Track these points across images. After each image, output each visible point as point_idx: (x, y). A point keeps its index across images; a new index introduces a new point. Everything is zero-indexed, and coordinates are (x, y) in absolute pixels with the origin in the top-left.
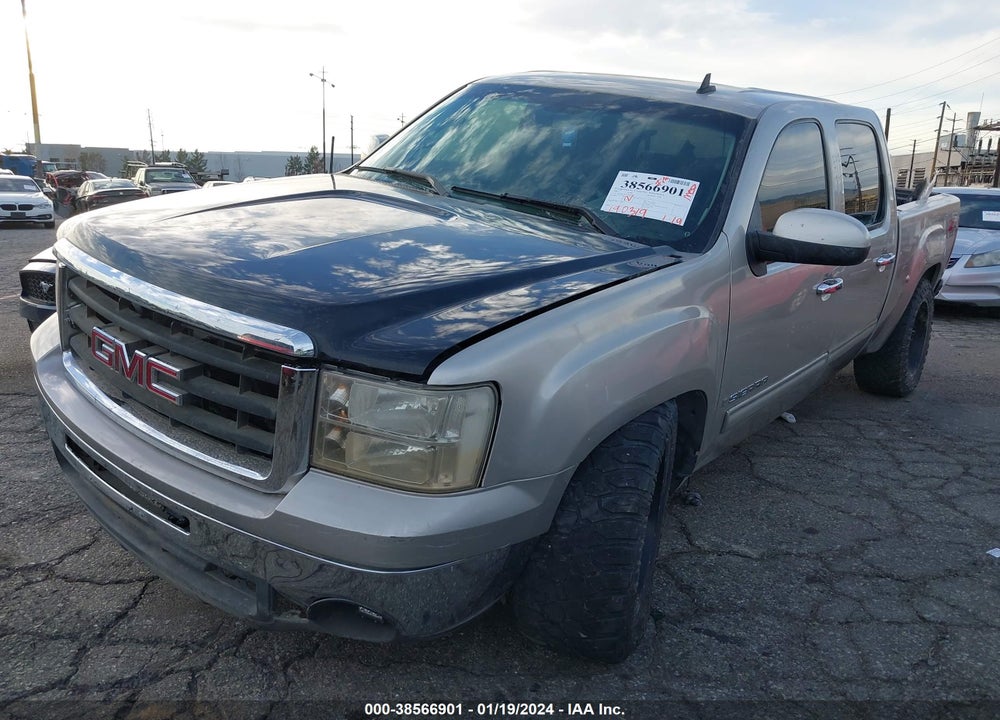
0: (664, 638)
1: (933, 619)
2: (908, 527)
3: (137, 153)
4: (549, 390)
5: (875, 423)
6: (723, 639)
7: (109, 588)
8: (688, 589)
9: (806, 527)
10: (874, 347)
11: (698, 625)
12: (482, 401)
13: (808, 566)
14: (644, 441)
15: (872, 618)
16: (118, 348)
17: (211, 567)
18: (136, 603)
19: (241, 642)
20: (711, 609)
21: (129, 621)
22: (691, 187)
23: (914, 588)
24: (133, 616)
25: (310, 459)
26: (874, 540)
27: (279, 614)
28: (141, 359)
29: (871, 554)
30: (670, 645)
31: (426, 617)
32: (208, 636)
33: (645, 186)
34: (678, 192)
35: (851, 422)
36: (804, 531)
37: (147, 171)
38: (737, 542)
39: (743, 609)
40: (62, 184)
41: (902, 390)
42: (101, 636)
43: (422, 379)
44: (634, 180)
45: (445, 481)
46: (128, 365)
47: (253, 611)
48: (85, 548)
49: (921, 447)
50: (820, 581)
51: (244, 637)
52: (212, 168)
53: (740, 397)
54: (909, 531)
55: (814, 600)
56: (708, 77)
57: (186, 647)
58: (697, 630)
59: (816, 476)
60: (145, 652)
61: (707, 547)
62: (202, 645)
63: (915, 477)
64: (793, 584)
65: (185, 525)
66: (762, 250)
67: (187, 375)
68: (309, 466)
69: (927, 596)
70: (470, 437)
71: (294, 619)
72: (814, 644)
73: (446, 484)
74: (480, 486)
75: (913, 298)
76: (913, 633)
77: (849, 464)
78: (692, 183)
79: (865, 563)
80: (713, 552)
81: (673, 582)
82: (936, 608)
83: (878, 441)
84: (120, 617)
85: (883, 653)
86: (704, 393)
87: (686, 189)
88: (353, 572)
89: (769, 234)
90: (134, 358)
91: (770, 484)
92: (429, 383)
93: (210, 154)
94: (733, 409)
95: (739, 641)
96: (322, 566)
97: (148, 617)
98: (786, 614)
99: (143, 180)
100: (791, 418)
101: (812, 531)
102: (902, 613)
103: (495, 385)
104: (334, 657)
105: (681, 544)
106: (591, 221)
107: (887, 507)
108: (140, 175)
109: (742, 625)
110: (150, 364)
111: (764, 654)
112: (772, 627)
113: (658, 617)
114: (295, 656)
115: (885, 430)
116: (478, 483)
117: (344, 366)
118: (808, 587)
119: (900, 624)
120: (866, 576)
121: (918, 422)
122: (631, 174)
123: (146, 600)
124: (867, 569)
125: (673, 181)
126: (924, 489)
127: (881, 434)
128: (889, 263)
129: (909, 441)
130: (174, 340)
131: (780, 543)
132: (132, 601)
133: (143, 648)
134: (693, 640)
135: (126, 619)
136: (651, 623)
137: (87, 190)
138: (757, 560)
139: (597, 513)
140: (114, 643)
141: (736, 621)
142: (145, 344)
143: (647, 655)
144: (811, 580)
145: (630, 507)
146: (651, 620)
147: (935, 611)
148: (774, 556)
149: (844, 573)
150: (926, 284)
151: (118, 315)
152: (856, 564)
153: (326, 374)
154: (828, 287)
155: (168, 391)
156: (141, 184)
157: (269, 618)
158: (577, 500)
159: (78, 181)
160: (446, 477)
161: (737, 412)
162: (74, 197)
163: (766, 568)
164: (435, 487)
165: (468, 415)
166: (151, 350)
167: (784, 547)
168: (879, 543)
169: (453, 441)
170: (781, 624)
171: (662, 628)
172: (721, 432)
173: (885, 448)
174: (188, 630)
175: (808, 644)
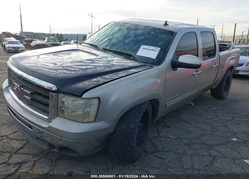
0: (146, 157)
1: (213, 155)
2: (214, 132)
3: (47, 34)
4: (113, 99)
5: (214, 106)
6: (160, 158)
7: (20, 141)
8: (155, 146)
9: (188, 131)
10: (215, 87)
11: (155, 155)
12: (96, 102)
13: (186, 141)
14: (138, 111)
15: (198, 154)
16: (18, 87)
17: (37, 138)
18: (25, 145)
19: (47, 155)
20: (159, 151)
21: (23, 149)
22: (158, 49)
23: (210, 147)
24: (24, 148)
25: (57, 114)
26: (204, 135)
27: (52, 149)
28: (22, 90)
29: (202, 139)
30: (147, 159)
31: (86, 150)
32: (40, 153)
33: (147, 49)
34: (155, 50)
35: (208, 105)
36: (188, 133)
37: (48, 39)
38: (170, 135)
39: (167, 151)
40: (28, 42)
41: (222, 98)
42: (16, 152)
43: (81, 96)
44: (145, 48)
45: (87, 120)
46: (20, 91)
47: (46, 148)
48: (16, 132)
49: (224, 112)
50: (188, 145)
51: (48, 154)
52: (65, 38)
53: (170, 100)
54: (214, 133)
55: (185, 149)
56: (166, 22)
57: (34, 155)
58: (154, 156)
59: (195, 119)
60: (25, 156)
61: (162, 136)
62: (38, 155)
63: (220, 120)
64: (181, 145)
65: (31, 128)
66: (175, 65)
67: (32, 94)
68: (57, 116)
69: (213, 149)
70: (93, 110)
71: (55, 150)
72: (182, 160)
73: (87, 121)
74: (95, 121)
75: (225, 75)
76: (207, 158)
77: (204, 116)
78: (159, 48)
79: (201, 141)
80: (164, 137)
81: (152, 144)
82: (214, 152)
83: (213, 110)
84: (21, 148)
85: (198, 163)
86: (158, 100)
87: (157, 50)
88: (68, 141)
89: (177, 61)
90: (21, 90)
91: (183, 121)
92: (82, 97)
93: (65, 34)
94: (168, 103)
95: (164, 159)
96: (61, 139)
97: (27, 148)
98: (177, 153)
99: (47, 41)
100: (193, 104)
101: (189, 133)
102: (206, 153)
103: (99, 98)
104: (68, 159)
105: (156, 135)
106: (133, 57)
107: (210, 127)
108: (46, 40)
109: (165, 155)
110: (24, 91)
111: (169, 162)
112: (173, 156)
113: (146, 152)
114: (58, 158)
115: (216, 108)
116: (95, 120)
117: (64, 93)
118: (184, 146)
119: (204, 156)
120: (200, 144)
121: (225, 106)
122: (144, 46)
123: (27, 144)
124: (201, 142)
125: (154, 48)
126: (221, 123)
127: (215, 109)
128: (216, 66)
129: (221, 111)
130: (29, 86)
131: (181, 135)
132: (24, 145)
133: (24, 155)
134: (153, 158)
135: (22, 149)
136: (144, 154)
137: (33, 44)
138: (174, 139)
139: (125, 128)
140: (18, 154)
141: (165, 154)
142: (23, 86)
143: (141, 161)
144: (186, 145)
145: (133, 127)
146: (144, 153)
147: (214, 153)
148: (178, 138)
149: (194, 143)
150: (229, 71)
151: (18, 79)
152: (198, 141)
153: (59, 95)
154: (196, 73)
155: (28, 97)
156: (46, 42)
157: (50, 150)
158: (121, 124)
159: (31, 41)
160: (88, 119)
161: (169, 104)
162: (30, 45)
163: (175, 141)
164: (85, 121)
165: (92, 105)
166: (25, 88)
167: (182, 136)
168: (205, 136)
169: (88, 111)
170: (175, 155)
171: (146, 155)
172: (165, 108)
173: (215, 112)
174: (35, 151)
175: (180, 160)
